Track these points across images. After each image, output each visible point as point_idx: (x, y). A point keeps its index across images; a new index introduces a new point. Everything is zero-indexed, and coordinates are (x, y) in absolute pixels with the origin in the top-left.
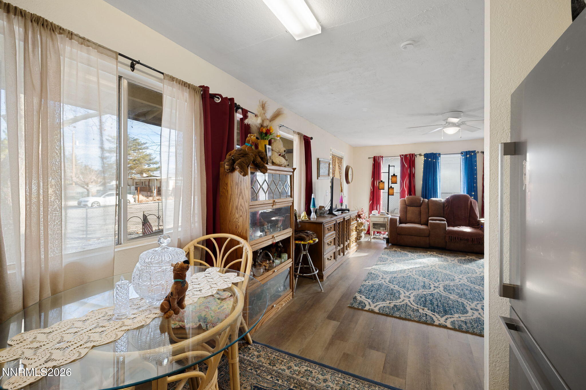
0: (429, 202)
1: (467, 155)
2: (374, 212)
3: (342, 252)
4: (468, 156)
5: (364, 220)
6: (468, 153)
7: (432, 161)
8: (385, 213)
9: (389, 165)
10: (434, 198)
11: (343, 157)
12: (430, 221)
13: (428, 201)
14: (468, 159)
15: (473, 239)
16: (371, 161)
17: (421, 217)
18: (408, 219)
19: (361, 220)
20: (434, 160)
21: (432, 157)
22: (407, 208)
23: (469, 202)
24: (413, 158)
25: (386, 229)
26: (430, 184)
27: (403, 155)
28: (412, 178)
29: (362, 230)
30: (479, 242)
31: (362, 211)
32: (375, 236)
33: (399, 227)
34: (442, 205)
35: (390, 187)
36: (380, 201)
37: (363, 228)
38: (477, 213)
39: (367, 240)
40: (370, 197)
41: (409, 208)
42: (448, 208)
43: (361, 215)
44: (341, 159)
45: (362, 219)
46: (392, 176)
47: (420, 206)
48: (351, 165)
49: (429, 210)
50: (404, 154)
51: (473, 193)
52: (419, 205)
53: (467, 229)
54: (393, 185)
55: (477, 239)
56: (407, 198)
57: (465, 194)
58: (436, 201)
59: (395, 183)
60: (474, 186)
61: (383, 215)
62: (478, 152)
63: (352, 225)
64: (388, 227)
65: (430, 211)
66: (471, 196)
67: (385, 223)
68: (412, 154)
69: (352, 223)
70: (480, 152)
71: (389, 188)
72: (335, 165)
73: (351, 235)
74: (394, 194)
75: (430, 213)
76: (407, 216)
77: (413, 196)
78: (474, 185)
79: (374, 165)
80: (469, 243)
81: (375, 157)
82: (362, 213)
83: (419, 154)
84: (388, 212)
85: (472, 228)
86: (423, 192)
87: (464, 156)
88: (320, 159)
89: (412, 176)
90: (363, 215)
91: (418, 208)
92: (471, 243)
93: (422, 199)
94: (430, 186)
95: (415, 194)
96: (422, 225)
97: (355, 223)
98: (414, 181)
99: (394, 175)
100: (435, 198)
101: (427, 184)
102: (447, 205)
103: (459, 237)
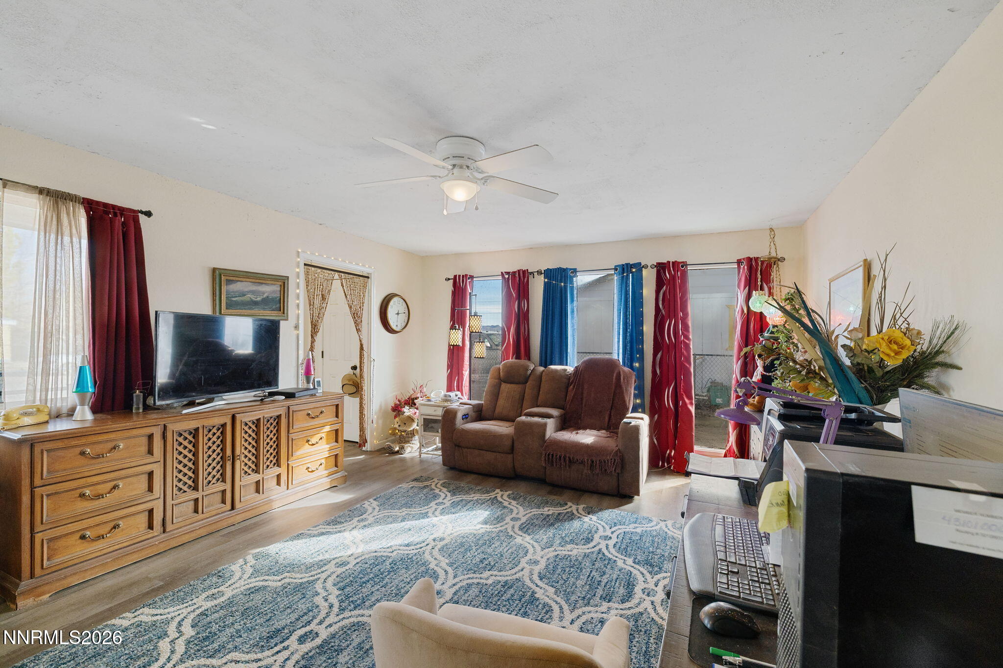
0: (545, 373)
1: (623, 273)
3: (223, 502)
4: (626, 275)
6: (627, 267)
7: (559, 286)
10: (557, 365)
11: (370, 274)
12: (523, 418)
13: (544, 371)
14: (625, 280)
15: (593, 462)
16: (449, 286)
20: (561, 282)
21: (559, 276)
22: (501, 384)
23: (615, 375)
24: (526, 279)
27: (508, 273)
28: (521, 321)
33: (459, 430)
34: (566, 380)
40: (448, 361)
41: (503, 386)
44: (358, 278)
47: (526, 382)
49: (539, 391)
50: (511, 270)
51: (638, 356)
52: (524, 380)
53: (589, 439)
55: (601, 462)
56: (509, 364)
57: (619, 358)
58: (558, 372)
62: (646, 267)
65: (541, 392)
68: (524, 272)
70: (649, 267)
73: (298, 453)
76: (497, 403)
78: (638, 337)
79: (455, 295)
80: (586, 471)
81: (455, 277)
83: (536, 272)
86: (541, 351)
87: (620, 275)
89: (521, 318)
91: (520, 386)
93: (533, 367)
97: (328, 423)
100: (560, 364)
102: (573, 381)
103: (568, 455)
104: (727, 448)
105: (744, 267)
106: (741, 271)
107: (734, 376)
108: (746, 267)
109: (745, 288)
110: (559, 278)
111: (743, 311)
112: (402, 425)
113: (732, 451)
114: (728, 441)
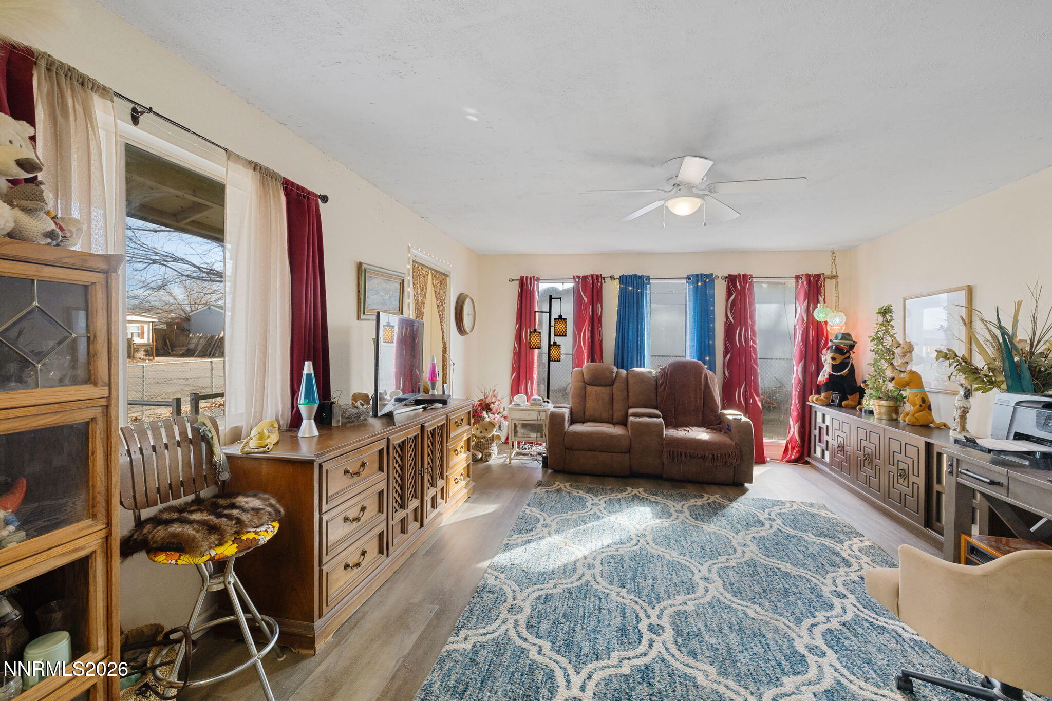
0: (629, 375)
1: (697, 282)
2: (520, 398)
3: (416, 520)
4: (700, 284)
5: (496, 415)
6: (700, 276)
7: (635, 292)
8: (540, 400)
9: (551, 296)
10: (637, 367)
11: (450, 272)
12: (631, 419)
13: (627, 374)
14: (699, 289)
15: (713, 456)
16: (515, 288)
17: (614, 406)
18: (588, 412)
19: (490, 415)
20: (638, 288)
21: (635, 282)
22: (585, 387)
24: (599, 283)
25: (542, 437)
26: (630, 338)
27: (578, 277)
28: (596, 324)
29: (492, 439)
30: (726, 462)
31: (494, 396)
32: (520, 451)
33: (569, 432)
34: (654, 382)
35: (552, 343)
36: (532, 374)
37: (495, 432)
38: (716, 398)
39: (502, 460)
40: (513, 365)
41: (589, 388)
42: (665, 388)
43: (492, 406)
44: (442, 277)
45: (494, 414)
46: (555, 319)
47: (612, 385)
48: (472, 293)
49: (628, 392)
50: (581, 275)
51: (708, 358)
52: (609, 382)
53: (702, 434)
54: (559, 340)
55: (721, 456)
56: (587, 367)
57: (695, 360)
58: (642, 374)
59: (563, 336)
60: (709, 343)
61: (536, 405)
62: (717, 277)
63: (455, 437)
64: (546, 431)
65: (630, 394)
66: (705, 363)
67: (539, 423)
68: (597, 276)
69: (452, 435)
70: (720, 277)
71: (550, 345)
72: (424, 289)
73: (451, 464)
74: (561, 360)
75: (630, 400)
76: (587, 406)
77: (598, 363)
78: (709, 341)
79: (521, 296)
80: (707, 464)
81: (522, 278)
82: (493, 400)
83: (610, 277)
84: (548, 398)
85: (709, 431)
86: (616, 355)
87: (693, 284)
88: (364, 266)
89: (596, 322)
90: (496, 404)
91: (608, 388)
92: (711, 464)
93: (615, 370)
94: (630, 344)
95: (601, 359)
96: (614, 424)
97: (464, 432)
98: (600, 333)
99: (560, 317)
100: (640, 367)
101: (626, 339)
102: (662, 383)
103: (688, 451)
104: (788, 438)
105: (803, 282)
106: (800, 285)
107: (795, 376)
108: (805, 282)
109: (804, 301)
110: (635, 285)
111: (803, 320)
112: (484, 431)
113: (793, 440)
114: (789, 432)
